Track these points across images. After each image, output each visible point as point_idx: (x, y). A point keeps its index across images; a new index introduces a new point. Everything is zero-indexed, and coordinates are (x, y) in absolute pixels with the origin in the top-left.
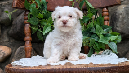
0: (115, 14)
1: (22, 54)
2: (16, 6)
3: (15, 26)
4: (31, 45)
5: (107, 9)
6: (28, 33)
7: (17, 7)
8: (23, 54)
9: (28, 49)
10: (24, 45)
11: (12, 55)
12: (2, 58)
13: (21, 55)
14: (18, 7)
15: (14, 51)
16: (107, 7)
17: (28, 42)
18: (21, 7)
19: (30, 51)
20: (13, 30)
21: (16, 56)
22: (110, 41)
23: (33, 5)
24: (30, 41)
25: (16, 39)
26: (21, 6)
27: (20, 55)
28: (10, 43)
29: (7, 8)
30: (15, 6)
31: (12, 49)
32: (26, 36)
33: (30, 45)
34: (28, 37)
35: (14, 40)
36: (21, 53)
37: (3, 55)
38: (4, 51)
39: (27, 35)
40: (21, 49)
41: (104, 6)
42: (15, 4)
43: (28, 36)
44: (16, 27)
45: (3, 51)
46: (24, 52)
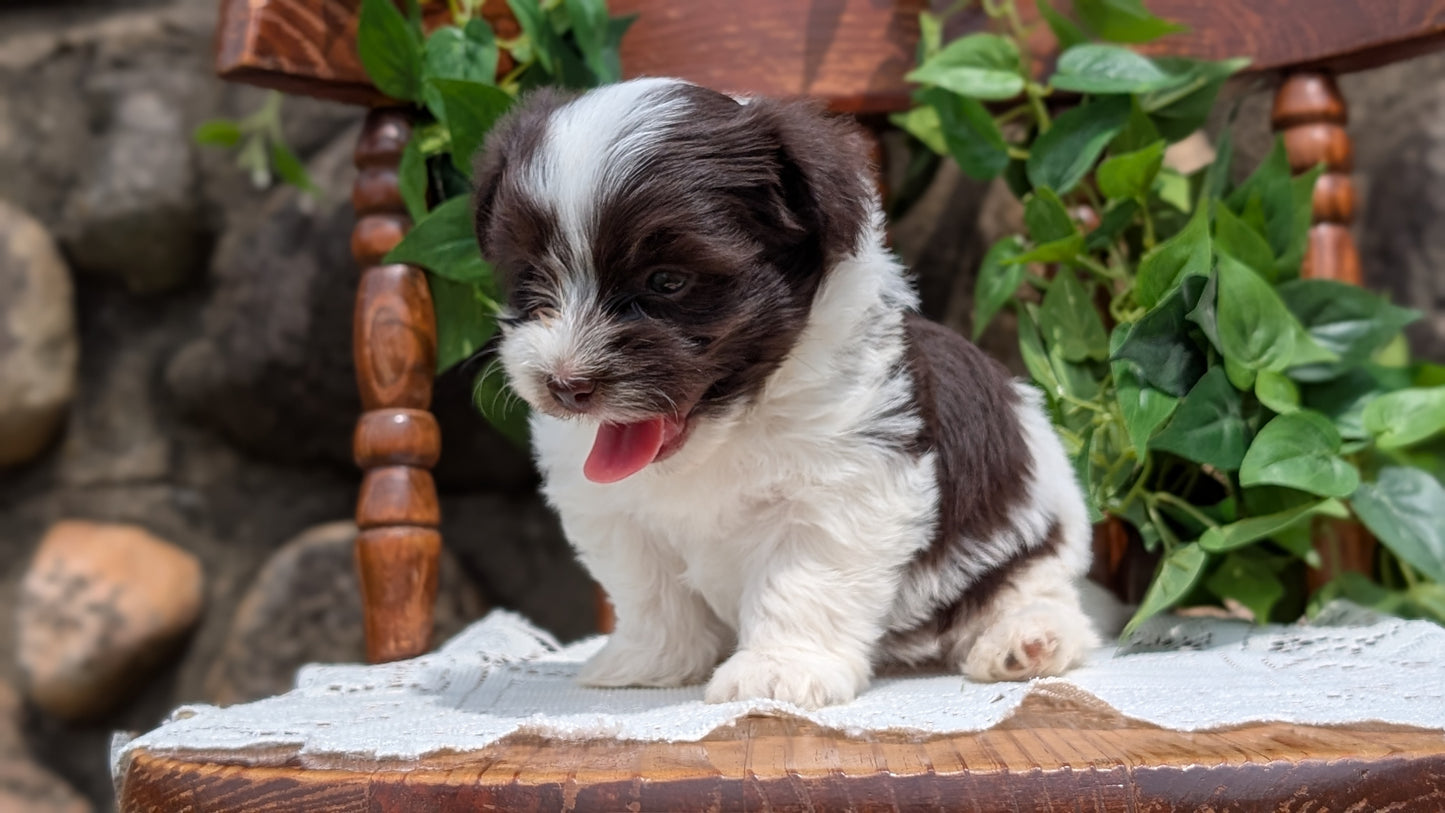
0: (1411, 155)
1: (317, 617)
2: (263, 48)
3: (244, 293)
4: (432, 514)
5: (1332, 88)
6: (398, 366)
7: (267, 64)
8: (332, 621)
9: (389, 558)
10: (346, 509)
11: (205, 641)
12: (89, 665)
13: (311, 633)
14: (288, 66)
15: (223, 586)
16: (1326, 69)
17: (400, 475)
18: (323, 70)
19: (419, 578)
20: (223, 341)
21: (253, 640)
22: (1371, 462)
23: (459, 49)
24: (418, 464)
25: (253, 452)
26: (313, 52)
27: (295, 632)
28: (189, 498)
29: (154, 86)
30: (247, 57)
31: (209, 569)
32: (377, 406)
33: (417, 517)
34: (400, 418)
35: (226, 461)
36: (309, 605)
37: (104, 640)
38: (117, 592)
39: (383, 394)
40: (308, 560)
41: (1297, 55)
42: (252, 32)
43: (395, 404)
44: (254, 313)
45: (98, 592)
46: (340, 598)
